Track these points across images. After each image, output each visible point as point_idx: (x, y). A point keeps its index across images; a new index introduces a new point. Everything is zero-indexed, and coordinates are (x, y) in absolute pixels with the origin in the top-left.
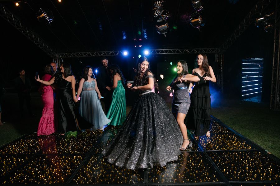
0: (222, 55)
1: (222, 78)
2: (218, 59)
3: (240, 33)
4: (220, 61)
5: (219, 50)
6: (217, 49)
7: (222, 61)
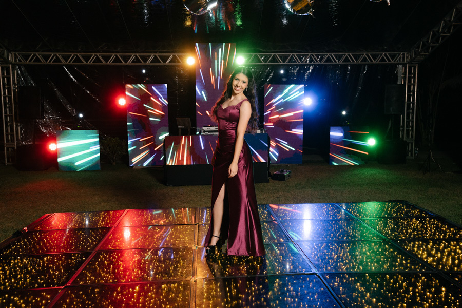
0: (415, 69)
1: (413, 122)
2: (405, 78)
3: (452, 28)
4: (409, 81)
5: (407, 58)
6: (404, 54)
7: (414, 82)
